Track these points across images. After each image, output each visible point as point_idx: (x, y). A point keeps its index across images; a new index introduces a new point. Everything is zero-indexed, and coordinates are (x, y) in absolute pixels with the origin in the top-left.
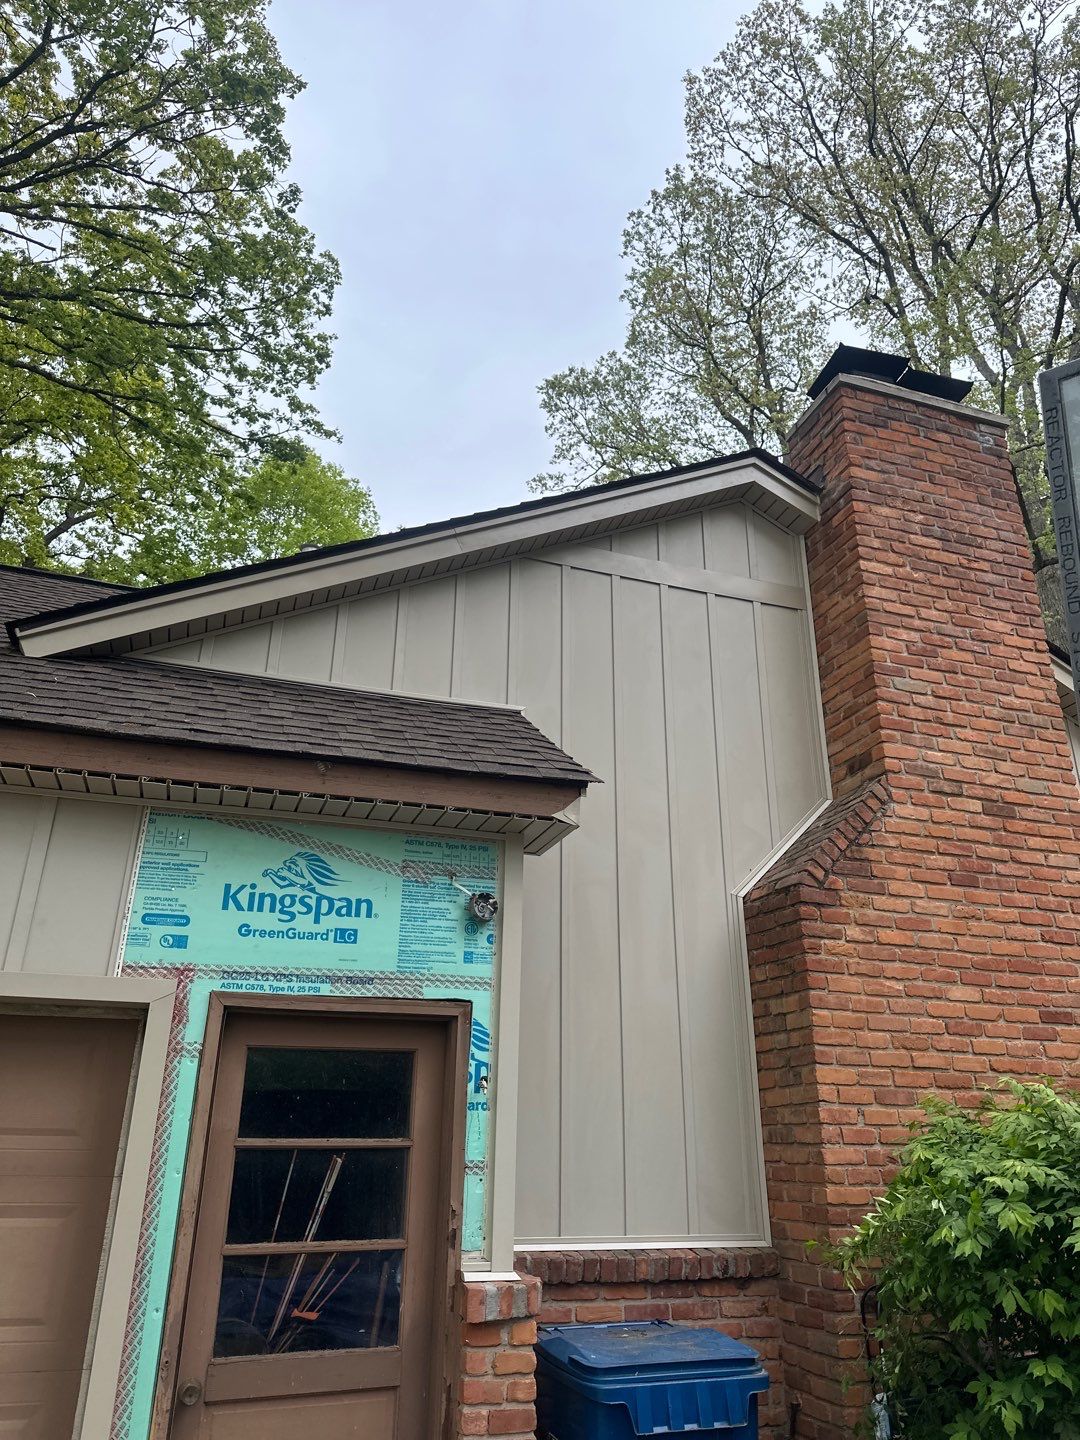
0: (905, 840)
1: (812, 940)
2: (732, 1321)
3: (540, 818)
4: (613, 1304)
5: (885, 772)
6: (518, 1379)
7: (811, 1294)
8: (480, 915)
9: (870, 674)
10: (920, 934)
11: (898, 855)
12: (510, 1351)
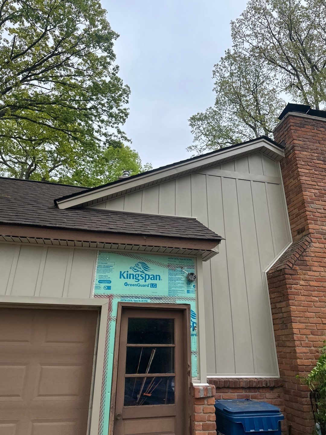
0: (317, 254)
1: (289, 285)
2: (269, 400)
3: (207, 251)
4: (233, 394)
5: (310, 233)
6: (210, 414)
7: (294, 392)
8: (191, 279)
9: (303, 203)
10: (323, 283)
11: (315, 259)
12: (207, 406)
